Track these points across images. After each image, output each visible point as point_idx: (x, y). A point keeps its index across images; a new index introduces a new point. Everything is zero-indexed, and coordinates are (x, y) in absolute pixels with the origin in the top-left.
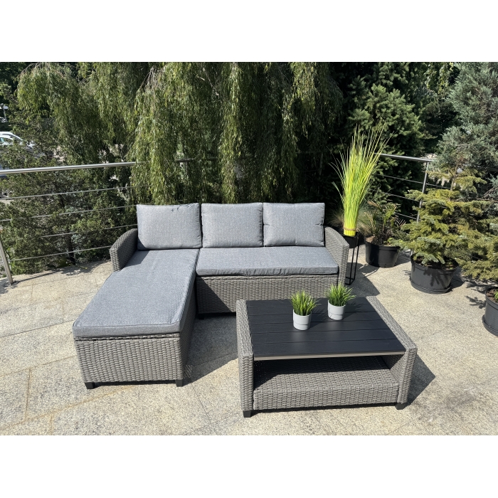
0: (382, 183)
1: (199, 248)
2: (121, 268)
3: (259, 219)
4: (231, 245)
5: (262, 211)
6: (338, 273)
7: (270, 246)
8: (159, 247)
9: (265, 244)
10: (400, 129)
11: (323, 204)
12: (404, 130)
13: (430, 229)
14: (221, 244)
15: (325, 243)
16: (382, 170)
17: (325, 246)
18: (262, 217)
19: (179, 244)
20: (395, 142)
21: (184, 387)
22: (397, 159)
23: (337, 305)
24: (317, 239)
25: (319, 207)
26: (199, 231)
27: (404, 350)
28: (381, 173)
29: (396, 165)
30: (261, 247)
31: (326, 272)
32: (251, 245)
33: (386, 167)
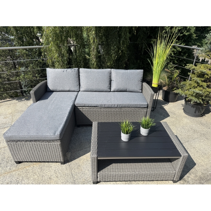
0: (172, 59)
1: (78, 92)
2: (37, 101)
3: (109, 78)
4: (94, 91)
5: (111, 73)
6: (147, 107)
7: (114, 91)
8: (58, 90)
9: (111, 91)
10: (184, 31)
11: (142, 70)
12: (186, 32)
13: (196, 85)
14: (89, 90)
15: (142, 91)
16: (173, 53)
17: (142, 92)
18: (110, 76)
19: (68, 89)
20: (181, 38)
21: (64, 165)
22: (181, 47)
23: (145, 128)
24: (138, 88)
25: (140, 72)
26: (78, 83)
27: (181, 156)
28: (173, 54)
29: (181, 50)
30: (109, 92)
31: (142, 107)
32: (104, 91)
33: (175, 51)
